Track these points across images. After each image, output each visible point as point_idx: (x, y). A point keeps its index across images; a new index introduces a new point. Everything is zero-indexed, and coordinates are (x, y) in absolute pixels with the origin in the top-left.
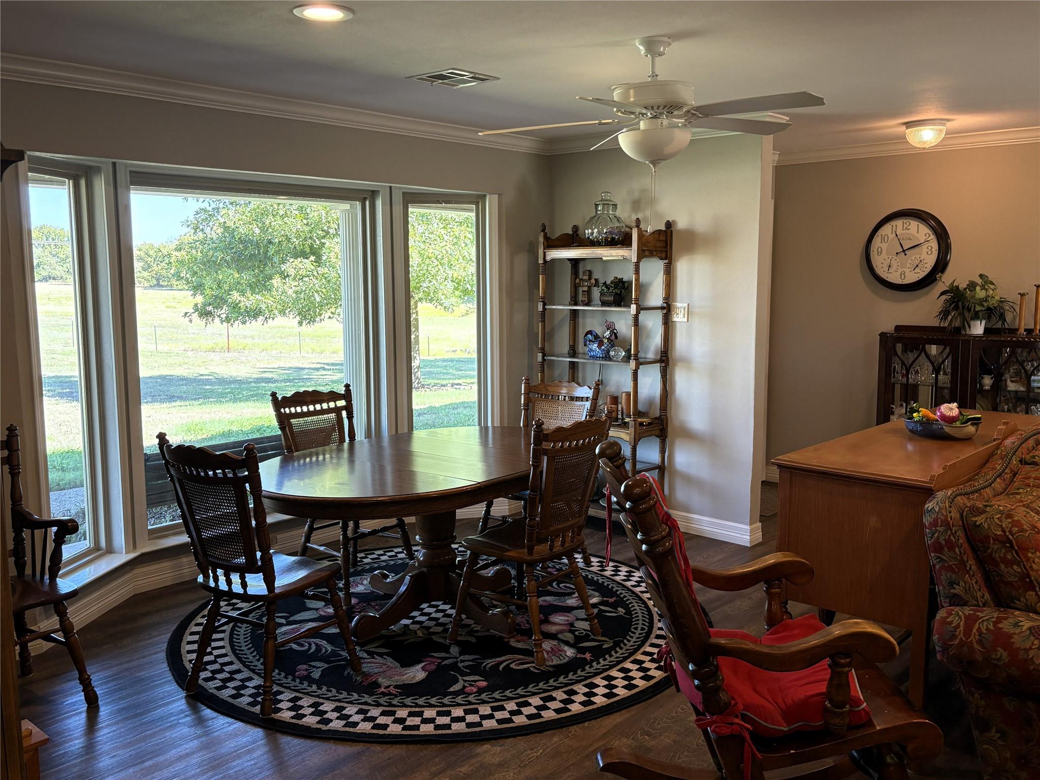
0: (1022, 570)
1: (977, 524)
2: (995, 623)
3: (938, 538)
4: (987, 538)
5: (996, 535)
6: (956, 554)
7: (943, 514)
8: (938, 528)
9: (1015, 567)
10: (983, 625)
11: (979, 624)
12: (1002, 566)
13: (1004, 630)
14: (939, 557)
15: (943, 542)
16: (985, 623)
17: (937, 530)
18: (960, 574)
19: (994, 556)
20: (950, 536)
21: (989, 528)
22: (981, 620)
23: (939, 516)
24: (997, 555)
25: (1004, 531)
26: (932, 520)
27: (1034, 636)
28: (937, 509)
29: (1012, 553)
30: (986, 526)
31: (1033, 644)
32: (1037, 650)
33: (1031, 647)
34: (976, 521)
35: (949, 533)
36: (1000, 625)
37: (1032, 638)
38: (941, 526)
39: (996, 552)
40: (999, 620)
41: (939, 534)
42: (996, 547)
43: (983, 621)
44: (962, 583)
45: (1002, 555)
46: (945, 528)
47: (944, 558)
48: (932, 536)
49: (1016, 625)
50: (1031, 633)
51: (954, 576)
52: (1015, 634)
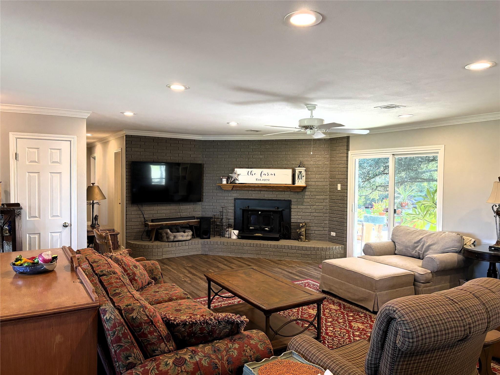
0: (158, 334)
1: (134, 317)
2: (157, 369)
3: (118, 334)
4: (141, 324)
5: (145, 320)
6: (129, 339)
7: (118, 319)
8: (117, 328)
9: (155, 334)
10: (152, 373)
11: (150, 373)
12: (149, 335)
13: (163, 370)
14: (118, 345)
15: (121, 335)
16: (153, 371)
17: (116, 330)
18: (131, 350)
19: (145, 332)
20: (124, 330)
21: (141, 318)
22: (150, 371)
23: (116, 321)
24: (147, 331)
25: (148, 317)
26: (112, 325)
27: (177, 366)
28: (113, 317)
29: (153, 327)
30: (139, 317)
31: (178, 370)
32: (181, 373)
33: (178, 372)
34: (133, 316)
35: (124, 328)
36: (160, 369)
37: (177, 368)
38: (119, 326)
39: (146, 329)
40: (158, 366)
41: (118, 331)
42: (145, 327)
43: (151, 371)
44: (133, 355)
45: (148, 330)
46: (121, 327)
47: (122, 344)
48: (114, 334)
49: (167, 365)
50: (175, 365)
51: (128, 353)
52: (168, 370)
